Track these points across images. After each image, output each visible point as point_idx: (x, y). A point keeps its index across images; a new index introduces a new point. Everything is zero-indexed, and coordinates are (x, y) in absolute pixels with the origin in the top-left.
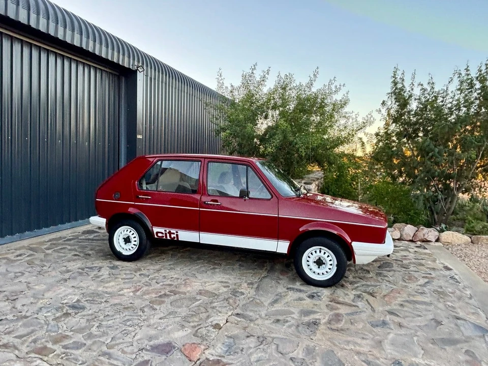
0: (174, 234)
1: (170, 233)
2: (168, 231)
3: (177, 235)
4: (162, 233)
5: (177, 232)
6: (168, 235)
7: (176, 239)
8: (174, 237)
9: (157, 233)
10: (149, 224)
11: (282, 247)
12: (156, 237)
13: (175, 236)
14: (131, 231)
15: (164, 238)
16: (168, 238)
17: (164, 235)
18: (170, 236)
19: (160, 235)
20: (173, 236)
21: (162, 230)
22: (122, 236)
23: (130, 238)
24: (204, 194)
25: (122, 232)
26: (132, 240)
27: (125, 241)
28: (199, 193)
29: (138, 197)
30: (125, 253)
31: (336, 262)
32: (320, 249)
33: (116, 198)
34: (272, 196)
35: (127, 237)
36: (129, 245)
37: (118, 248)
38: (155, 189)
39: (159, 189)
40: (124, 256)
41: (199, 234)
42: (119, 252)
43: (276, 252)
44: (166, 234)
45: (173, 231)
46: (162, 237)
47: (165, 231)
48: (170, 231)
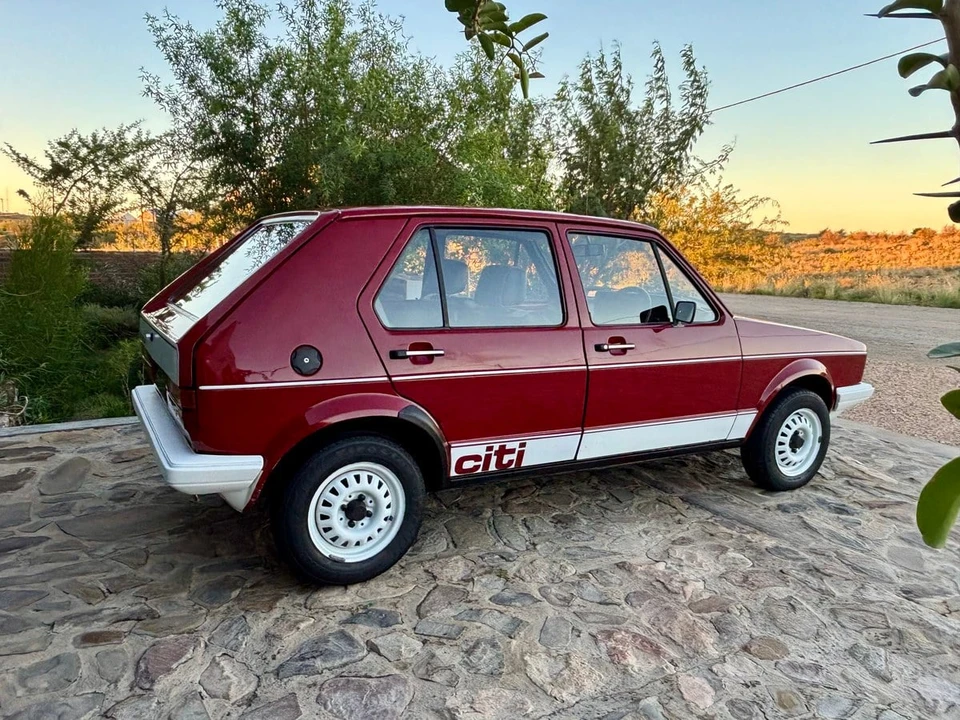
0: (512, 451)
2: (496, 447)
3: (521, 455)
4: (477, 458)
7: (513, 466)
8: (511, 462)
9: (461, 461)
12: (453, 473)
13: (514, 457)
15: (480, 471)
16: (492, 467)
17: (481, 463)
18: (499, 463)
19: (468, 465)
20: (506, 459)
22: (339, 501)
23: (368, 500)
24: (586, 324)
25: (339, 486)
26: (377, 507)
27: (347, 516)
28: (573, 322)
29: (394, 355)
30: (352, 556)
31: (819, 434)
32: (798, 414)
33: (304, 371)
34: (722, 314)
35: (353, 501)
36: (367, 527)
37: (325, 549)
38: (439, 324)
39: (453, 323)
40: (353, 567)
41: (582, 435)
42: (331, 559)
43: (725, 440)
44: (488, 458)
45: (509, 446)
46: (477, 467)
47: (490, 449)
48: (502, 448)
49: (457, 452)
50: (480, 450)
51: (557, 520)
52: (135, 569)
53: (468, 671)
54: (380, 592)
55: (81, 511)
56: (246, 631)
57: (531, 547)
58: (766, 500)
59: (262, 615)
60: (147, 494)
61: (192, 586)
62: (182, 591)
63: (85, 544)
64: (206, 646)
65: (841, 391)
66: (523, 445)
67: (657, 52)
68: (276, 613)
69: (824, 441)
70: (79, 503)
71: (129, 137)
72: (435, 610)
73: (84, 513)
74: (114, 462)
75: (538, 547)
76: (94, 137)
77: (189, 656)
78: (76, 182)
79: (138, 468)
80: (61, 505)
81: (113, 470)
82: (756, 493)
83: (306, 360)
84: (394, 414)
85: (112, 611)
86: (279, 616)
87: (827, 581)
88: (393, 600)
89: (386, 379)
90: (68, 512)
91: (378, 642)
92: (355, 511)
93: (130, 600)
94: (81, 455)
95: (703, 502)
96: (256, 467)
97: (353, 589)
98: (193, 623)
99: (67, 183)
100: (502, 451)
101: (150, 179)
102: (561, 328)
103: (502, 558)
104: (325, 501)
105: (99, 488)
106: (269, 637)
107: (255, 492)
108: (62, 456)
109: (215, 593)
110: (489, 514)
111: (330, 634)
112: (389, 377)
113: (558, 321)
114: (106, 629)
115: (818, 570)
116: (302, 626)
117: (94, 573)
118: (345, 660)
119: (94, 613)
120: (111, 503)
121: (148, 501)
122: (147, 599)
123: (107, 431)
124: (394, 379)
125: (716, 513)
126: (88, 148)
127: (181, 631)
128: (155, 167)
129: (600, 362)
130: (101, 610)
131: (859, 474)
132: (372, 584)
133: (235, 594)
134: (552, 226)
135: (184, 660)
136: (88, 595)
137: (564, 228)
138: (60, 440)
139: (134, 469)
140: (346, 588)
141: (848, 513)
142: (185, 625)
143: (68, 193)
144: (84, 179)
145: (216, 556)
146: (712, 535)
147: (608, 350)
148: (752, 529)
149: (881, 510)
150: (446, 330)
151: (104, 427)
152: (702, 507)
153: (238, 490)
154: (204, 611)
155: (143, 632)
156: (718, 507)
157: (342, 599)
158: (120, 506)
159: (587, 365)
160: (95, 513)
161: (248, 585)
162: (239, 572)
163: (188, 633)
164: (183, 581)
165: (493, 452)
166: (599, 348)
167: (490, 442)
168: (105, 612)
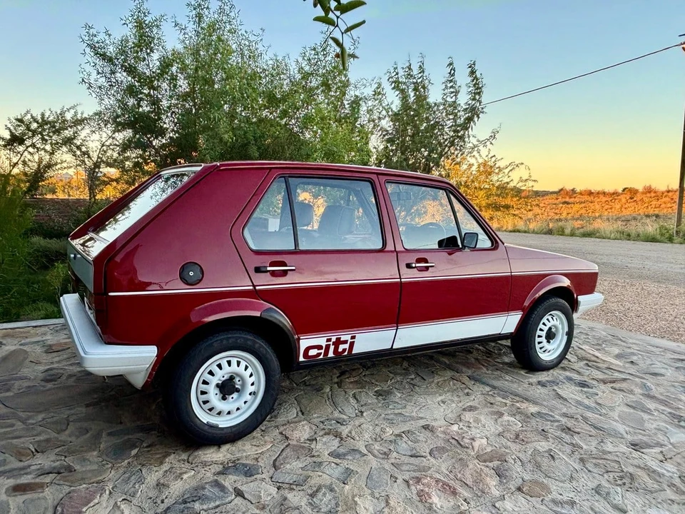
0: (345, 342)
2: (334, 339)
3: (352, 345)
4: (319, 347)
6: (332, 348)
7: (346, 353)
8: (344, 350)
9: (308, 349)
12: (301, 359)
13: (347, 346)
14: (239, 362)
15: (321, 357)
16: (331, 354)
17: (323, 351)
18: (336, 351)
19: (313, 352)
20: (341, 347)
22: (215, 381)
23: (237, 379)
24: (399, 248)
25: (215, 369)
26: (243, 385)
27: (221, 392)
28: (390, 247)
29: (258, 270)
30: (224, 423)
31: (566, 329)
32: (551, 315)
33: (189, 281)
34: (497, 242)
35: (226, 380)
36: (236, 400)
37: (204, 417)
38: (292, 247)
39: (302, 247)
40: (225, 430)
41: (397, 330)
42: (208, 425)
43: (500, 334)
44: (328, 347)
45: (343, 338)
46: (319, 354)
47: (329, 340)
48: (338, 339)
49: (304, 343)
50: (322, 341)
51: (378, 394)
52: (58, 433)
53: (312, 510)
54: (245, 450)
55: (19, 389)
56: (141, 481)
57: (359, 414)
58: (530, 377)
59: (155, 469)
60: (70, 376)
61: (102, 446)
62: (94, 450)
63: (21, 414)
64: (110, 493)
65: (581, 298)
66: (353, 337)
67: (451, 64)
68: (166, 467)
69: (570, 334)
70: (17, 384)
71: (68, 116)
72: (288, 463)
73: (21, 391)
74: (46, 352)
75: (365, 414)
76: (43, 115)
77: (96, 501)
78: (27, 147)
79: (65, 356)
80: (4, 385)
81: (46, 358)
82: (522, 372)
83: (191, 274)
84: (258, 314)
85: (39, 467)
86: (167, 469)
87: (576, 437)
88: (255, 456)
89: (251, 288)
90: (8, 390)
91: (243, 488)
92: (227, 388)
93: (53, 457)
94: (21, 347)
95: (484, 380)
96: (151, 355)
97: (225, 448)
98: (101, 475)
99: (21, 148)
100: (338, 342)
101: (82, 145)
102: (381, 251)
103: (338, 422)
104: (204, 380)
105: (33, 372)
106: (160, 486)
107: (151, 374)
108: (7, 348)
109: (119, 452)
110: (328, 390)
111: (206, 483)
112: (254, 286)
113: (379, 246)
114: (33, 481)
115: (569, 429)
116: (185, 476)
117: (26, 437)
118: (217, 503)
119: (24, 468)
120: (43, 383)
121: (71, 382)
122: (66, 457)
123: (43, 329)
124: (257, 288)
125: (494, 387)
126: (37, 122)
127: (92, 481)
128: (85, 137)
129: (410, 276)
130: (30, 466)
131: (594, 359)
132: (240, 443)
133: (134, 452)
134: (374, 177)
135: (92, 504)
136: (20, 454)
137: (383, 179)
138: (5, 336)
139: (61, 358)
140: (220, 447)
141: (588, 387)
142: (96, 476)
143: (22, 155)
144: (33, 146)
145: (121, 423)
146: (491, 404)
147: (415, 267)
148: (521, 399)
149: (612, 385)
150: (296, 252)
151: (40, 326)
152: (484, 383)
153: (138, 372)
154: (110, 465)
155: (61, 482)
156: (495, 383)
157: (216, 456)
158: (50, 385)
159: (400, 278)
160: (30, 390)
161: (145, 445)
162: (139, 435)
163: (97, 483)
164: (94, 443)
165: (331, 343)
166: (409, 266)
167: (329, 335)
168: (33, 468)
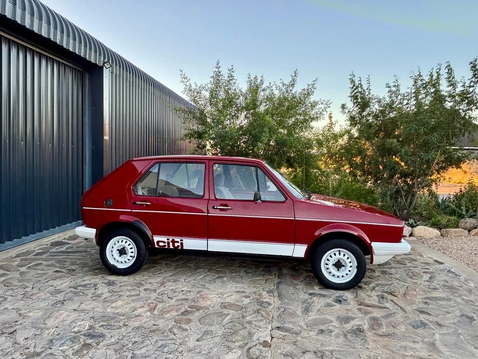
0: (178, 242)
1: (173, 242)
2: (171, 239)
3: (182, 244)
4: (164, 242)
5: (181, 240)
6: (171, 244)
7: (180, 248)
8: (178, 246)
9: (158, 242)
10: (149, 233)
11: (299, 251)
12: (156, 246)
13: (179, 244)
14: (126, 242)
15: (167, 247)
16: (171, 247)
17: (166, 244)
18: (173, 245)
19: (161, 244)
20: (176, 245)
21: (164, 239)
23: (125, 249)
24: (212, 197)
25: (116, 243)
26: (128, 252)
27: (119, 253)
28: (207, 197)
29: (134, 203)
31: (356, 264)
32: (339, 251)
33: (108, 205)
34: (287, 198)
35: (121, 248)
36: (125, 258)
37: (111, 261)
40: (119, 269)
41: (208, 241)
42: (112, 265)
43: (292, 256)
44: (169, 243)
45: (176, 240)
46: (165, 246)
47: (169, 239)
48: (173, 240)
49: (156, 239)
83: (109, 202)
89: (130, 210)
92: (122, 252)
102: (202, 198)
104: (112, 246)
124: (133, 211)
129: (214, 213)
134: (207, 162)
137: (212, 162)
159: (208, 213)
165: (170, 241)
166: (213, 207)
